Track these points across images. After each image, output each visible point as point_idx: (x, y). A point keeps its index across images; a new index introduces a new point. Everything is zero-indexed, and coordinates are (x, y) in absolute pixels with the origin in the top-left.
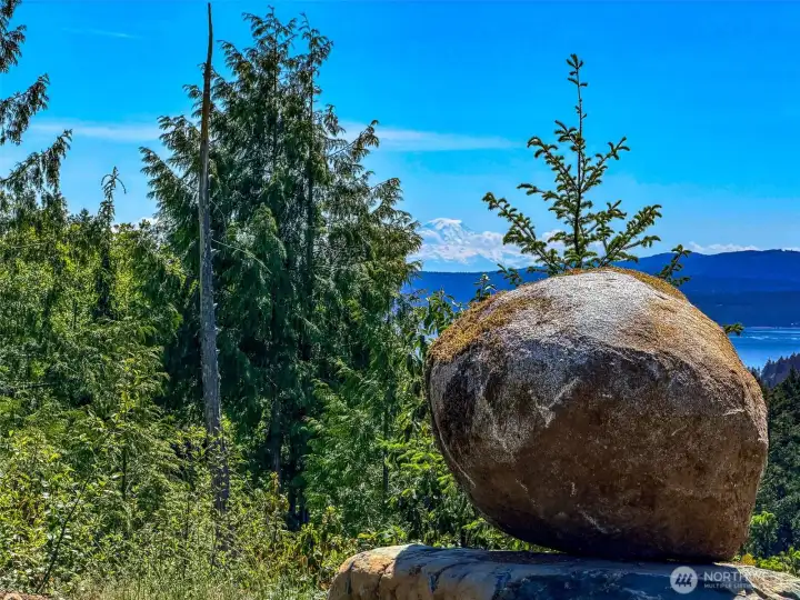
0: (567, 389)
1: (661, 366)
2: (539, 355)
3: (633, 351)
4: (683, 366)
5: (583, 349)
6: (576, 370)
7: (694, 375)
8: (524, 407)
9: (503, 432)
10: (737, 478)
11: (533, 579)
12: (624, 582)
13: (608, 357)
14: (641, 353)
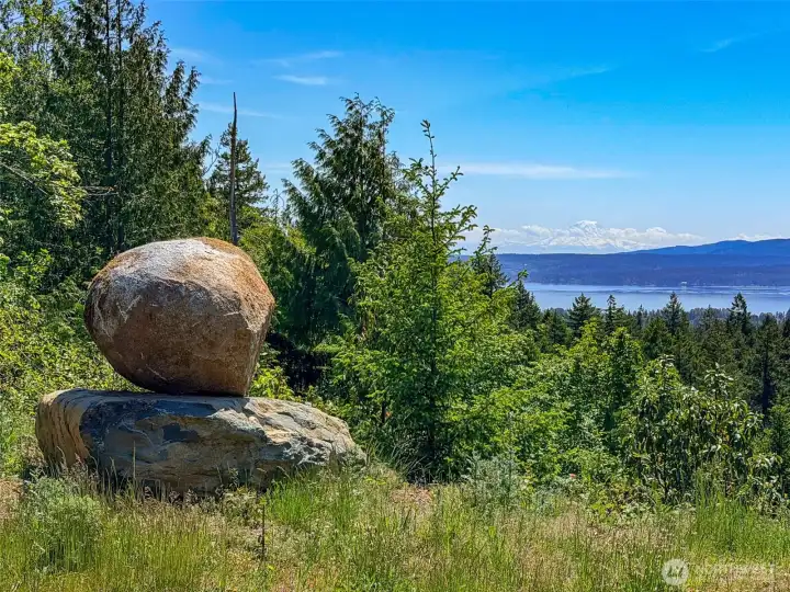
0: (135, 302)
1: (187, 289)
2: (123, 284)
3: (172, 281)
4: (200, 289)
5: (146, 280)
6: (140, 291)
7: (208, 294)
8: (115, 312)
9: (106, 325)
10: (235, 349)
11: (108, 404)
12: (156, 405)
13: (158, 284)
14: (177, 282)
